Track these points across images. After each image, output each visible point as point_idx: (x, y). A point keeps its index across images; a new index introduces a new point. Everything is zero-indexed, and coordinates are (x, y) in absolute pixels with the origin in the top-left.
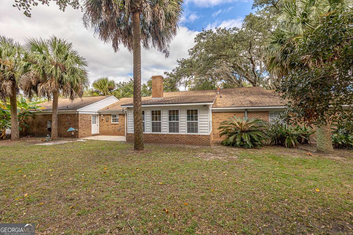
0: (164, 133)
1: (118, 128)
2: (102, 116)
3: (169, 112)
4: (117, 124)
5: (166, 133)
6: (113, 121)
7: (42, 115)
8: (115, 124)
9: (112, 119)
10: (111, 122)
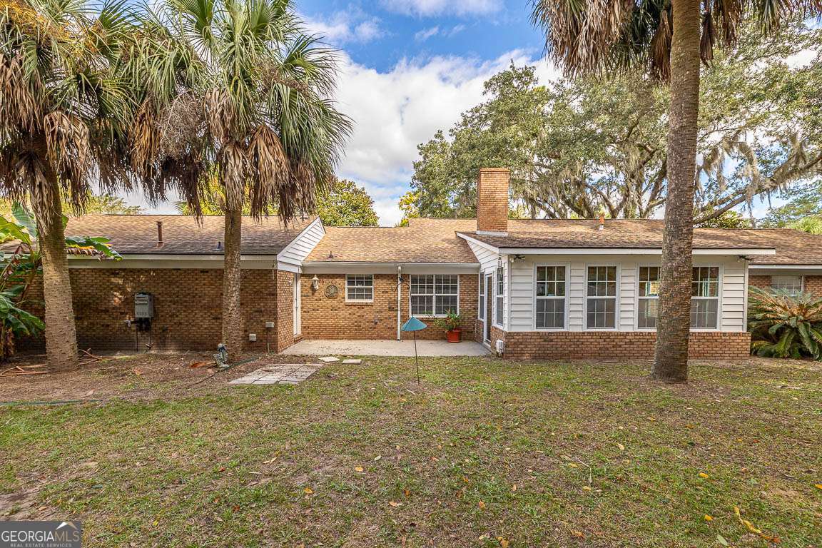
0: (624, 330)
1: (371, 317)
2: (315, 278)
3: (640, 271)
4: (367, 305)
5: (630, 330)
6: (350, 297)
7: (101, 270)
8: (361, 306)
9: (346, 289)
10: (344, 298)
